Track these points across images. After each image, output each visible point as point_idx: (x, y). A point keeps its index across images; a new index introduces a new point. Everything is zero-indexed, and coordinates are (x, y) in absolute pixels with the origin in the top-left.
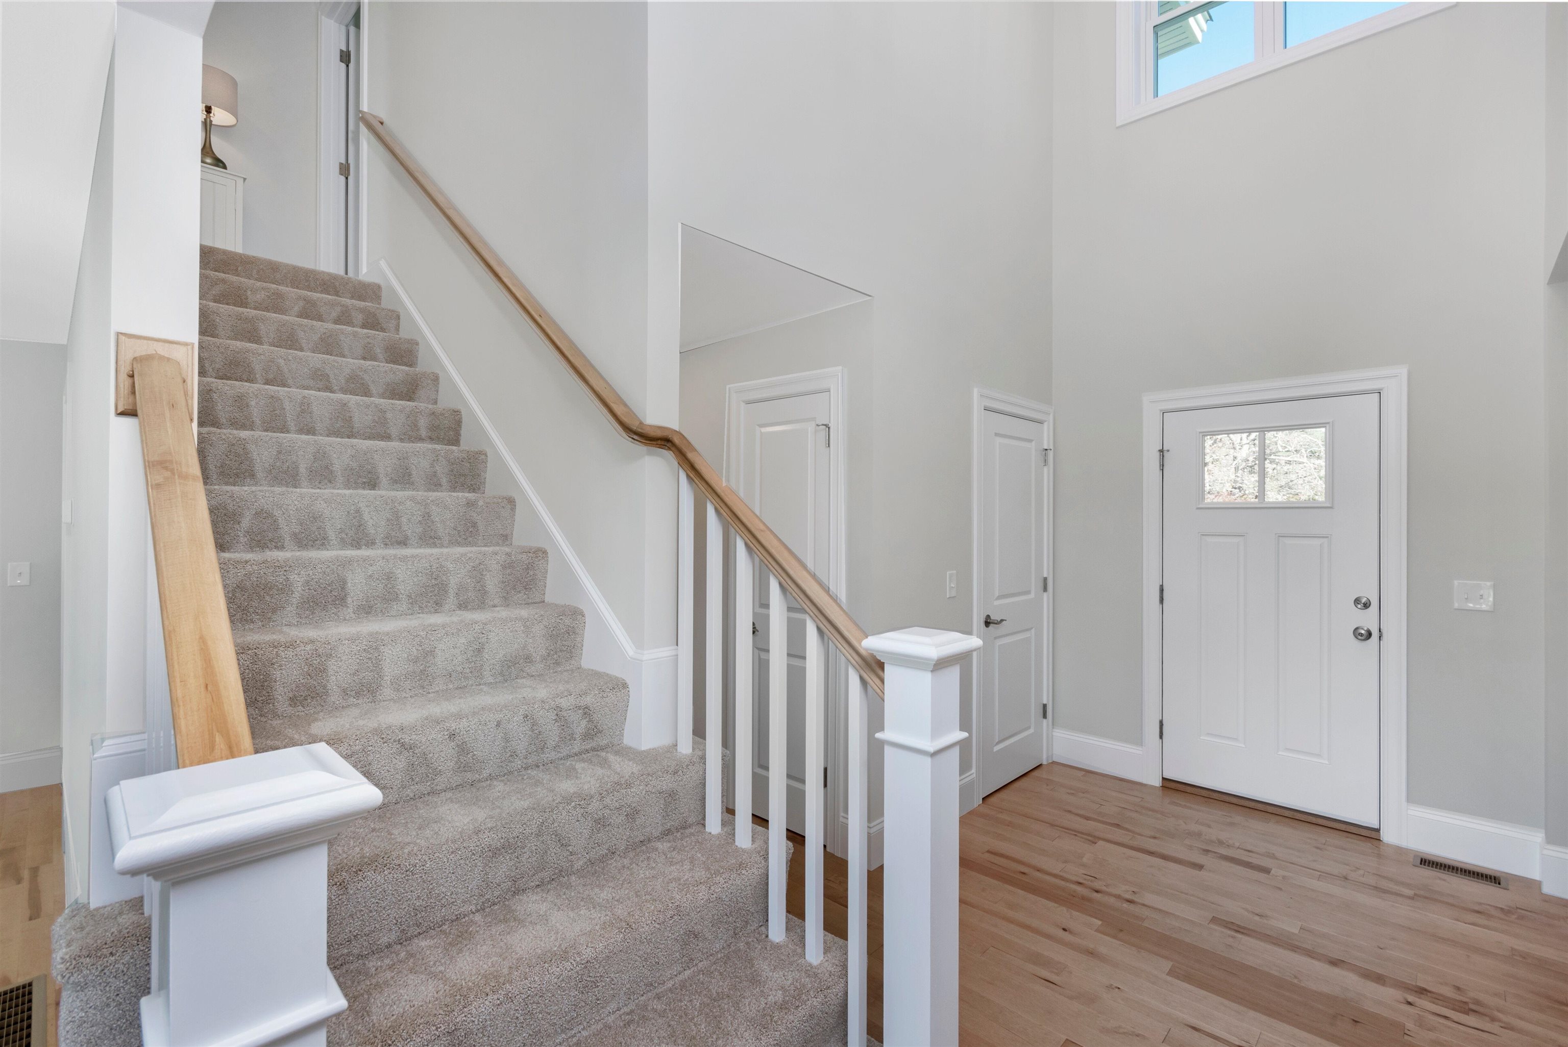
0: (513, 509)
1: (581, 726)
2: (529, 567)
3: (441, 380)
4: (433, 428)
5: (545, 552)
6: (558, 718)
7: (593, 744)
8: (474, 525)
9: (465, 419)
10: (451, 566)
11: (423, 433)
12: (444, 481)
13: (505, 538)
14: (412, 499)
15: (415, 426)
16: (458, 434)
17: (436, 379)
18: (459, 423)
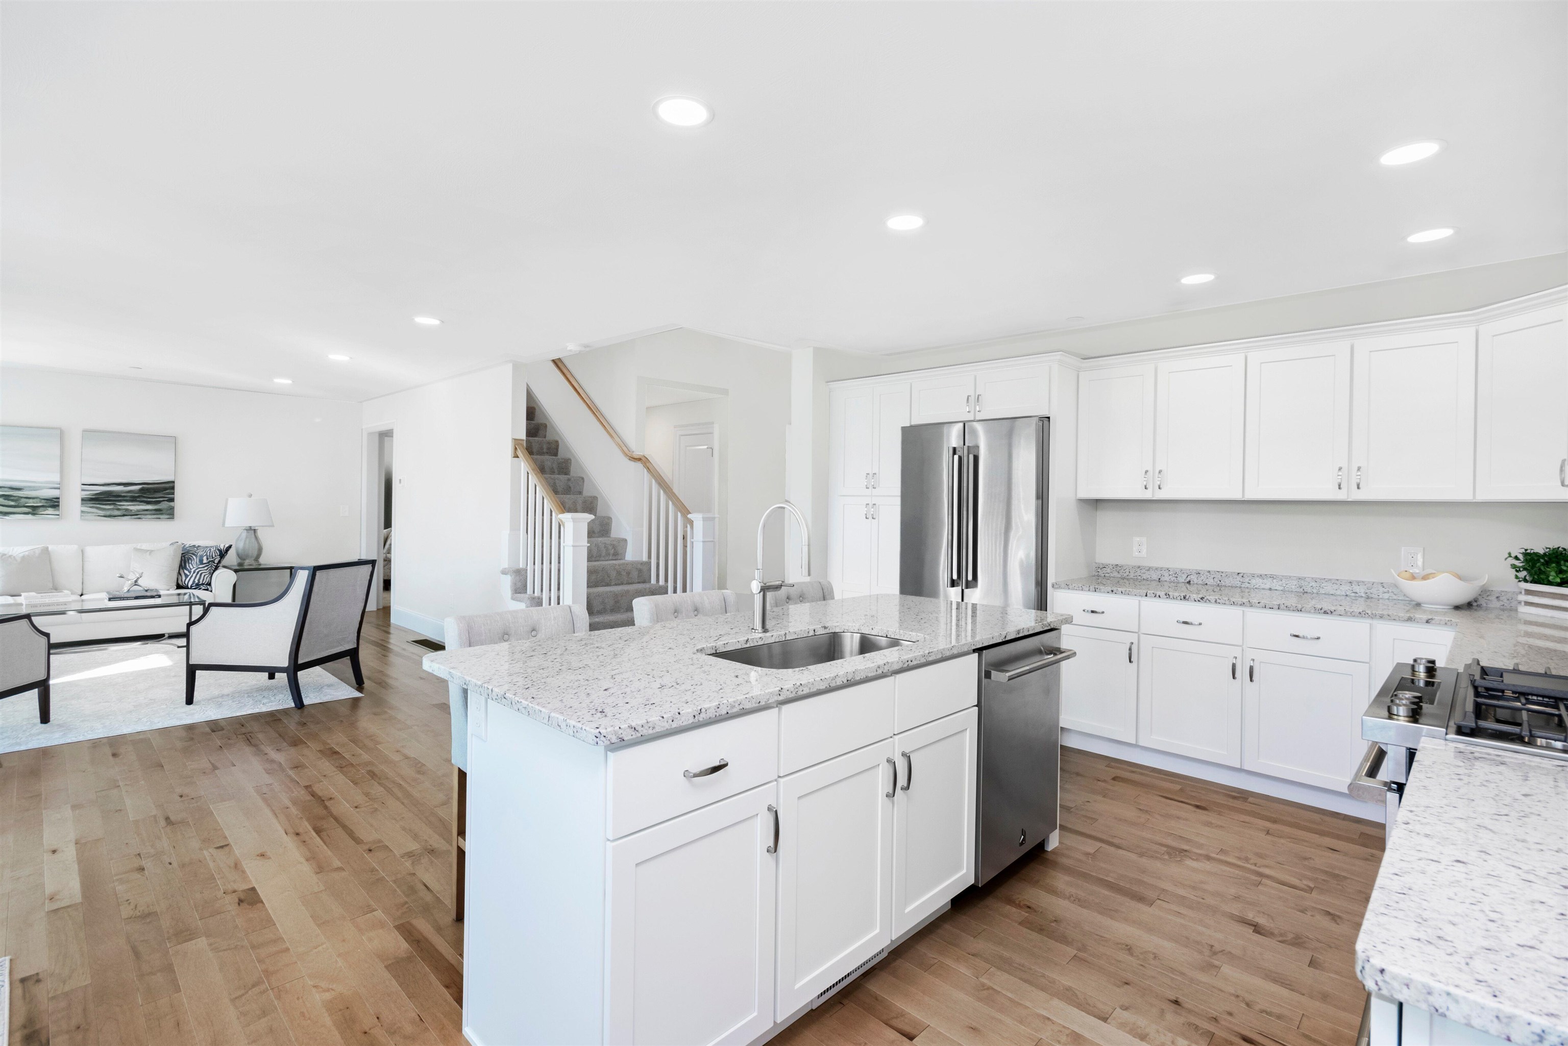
0: (583, 482)
1: (612, 552)
2: (591, 503)
3: (548, 427)
4: (548, 449)
5: (597, 498)
6: (605, 547)
7: (616, 558)
8: (570, 487)
9: (560, 443)
10: (567, 501)
11: (545, 450)
12: (556, 471)
13: (580, 493)
14: (550, 477)
15: (542, 448)
16: (557, 453)
17: (546, 426)
18: (558, 446)
